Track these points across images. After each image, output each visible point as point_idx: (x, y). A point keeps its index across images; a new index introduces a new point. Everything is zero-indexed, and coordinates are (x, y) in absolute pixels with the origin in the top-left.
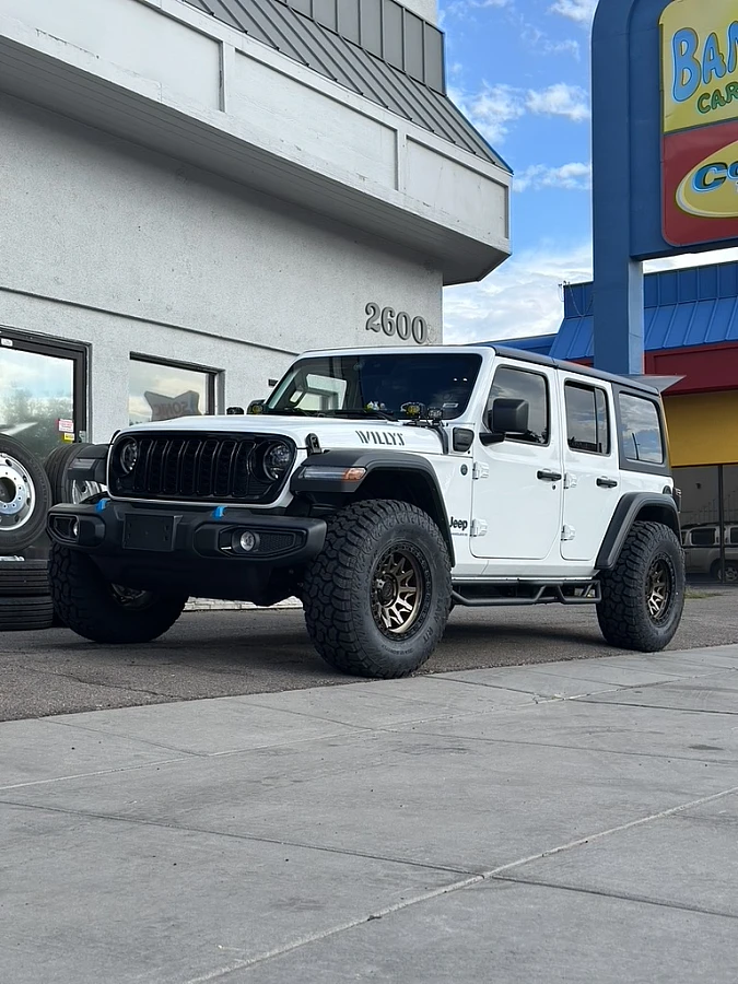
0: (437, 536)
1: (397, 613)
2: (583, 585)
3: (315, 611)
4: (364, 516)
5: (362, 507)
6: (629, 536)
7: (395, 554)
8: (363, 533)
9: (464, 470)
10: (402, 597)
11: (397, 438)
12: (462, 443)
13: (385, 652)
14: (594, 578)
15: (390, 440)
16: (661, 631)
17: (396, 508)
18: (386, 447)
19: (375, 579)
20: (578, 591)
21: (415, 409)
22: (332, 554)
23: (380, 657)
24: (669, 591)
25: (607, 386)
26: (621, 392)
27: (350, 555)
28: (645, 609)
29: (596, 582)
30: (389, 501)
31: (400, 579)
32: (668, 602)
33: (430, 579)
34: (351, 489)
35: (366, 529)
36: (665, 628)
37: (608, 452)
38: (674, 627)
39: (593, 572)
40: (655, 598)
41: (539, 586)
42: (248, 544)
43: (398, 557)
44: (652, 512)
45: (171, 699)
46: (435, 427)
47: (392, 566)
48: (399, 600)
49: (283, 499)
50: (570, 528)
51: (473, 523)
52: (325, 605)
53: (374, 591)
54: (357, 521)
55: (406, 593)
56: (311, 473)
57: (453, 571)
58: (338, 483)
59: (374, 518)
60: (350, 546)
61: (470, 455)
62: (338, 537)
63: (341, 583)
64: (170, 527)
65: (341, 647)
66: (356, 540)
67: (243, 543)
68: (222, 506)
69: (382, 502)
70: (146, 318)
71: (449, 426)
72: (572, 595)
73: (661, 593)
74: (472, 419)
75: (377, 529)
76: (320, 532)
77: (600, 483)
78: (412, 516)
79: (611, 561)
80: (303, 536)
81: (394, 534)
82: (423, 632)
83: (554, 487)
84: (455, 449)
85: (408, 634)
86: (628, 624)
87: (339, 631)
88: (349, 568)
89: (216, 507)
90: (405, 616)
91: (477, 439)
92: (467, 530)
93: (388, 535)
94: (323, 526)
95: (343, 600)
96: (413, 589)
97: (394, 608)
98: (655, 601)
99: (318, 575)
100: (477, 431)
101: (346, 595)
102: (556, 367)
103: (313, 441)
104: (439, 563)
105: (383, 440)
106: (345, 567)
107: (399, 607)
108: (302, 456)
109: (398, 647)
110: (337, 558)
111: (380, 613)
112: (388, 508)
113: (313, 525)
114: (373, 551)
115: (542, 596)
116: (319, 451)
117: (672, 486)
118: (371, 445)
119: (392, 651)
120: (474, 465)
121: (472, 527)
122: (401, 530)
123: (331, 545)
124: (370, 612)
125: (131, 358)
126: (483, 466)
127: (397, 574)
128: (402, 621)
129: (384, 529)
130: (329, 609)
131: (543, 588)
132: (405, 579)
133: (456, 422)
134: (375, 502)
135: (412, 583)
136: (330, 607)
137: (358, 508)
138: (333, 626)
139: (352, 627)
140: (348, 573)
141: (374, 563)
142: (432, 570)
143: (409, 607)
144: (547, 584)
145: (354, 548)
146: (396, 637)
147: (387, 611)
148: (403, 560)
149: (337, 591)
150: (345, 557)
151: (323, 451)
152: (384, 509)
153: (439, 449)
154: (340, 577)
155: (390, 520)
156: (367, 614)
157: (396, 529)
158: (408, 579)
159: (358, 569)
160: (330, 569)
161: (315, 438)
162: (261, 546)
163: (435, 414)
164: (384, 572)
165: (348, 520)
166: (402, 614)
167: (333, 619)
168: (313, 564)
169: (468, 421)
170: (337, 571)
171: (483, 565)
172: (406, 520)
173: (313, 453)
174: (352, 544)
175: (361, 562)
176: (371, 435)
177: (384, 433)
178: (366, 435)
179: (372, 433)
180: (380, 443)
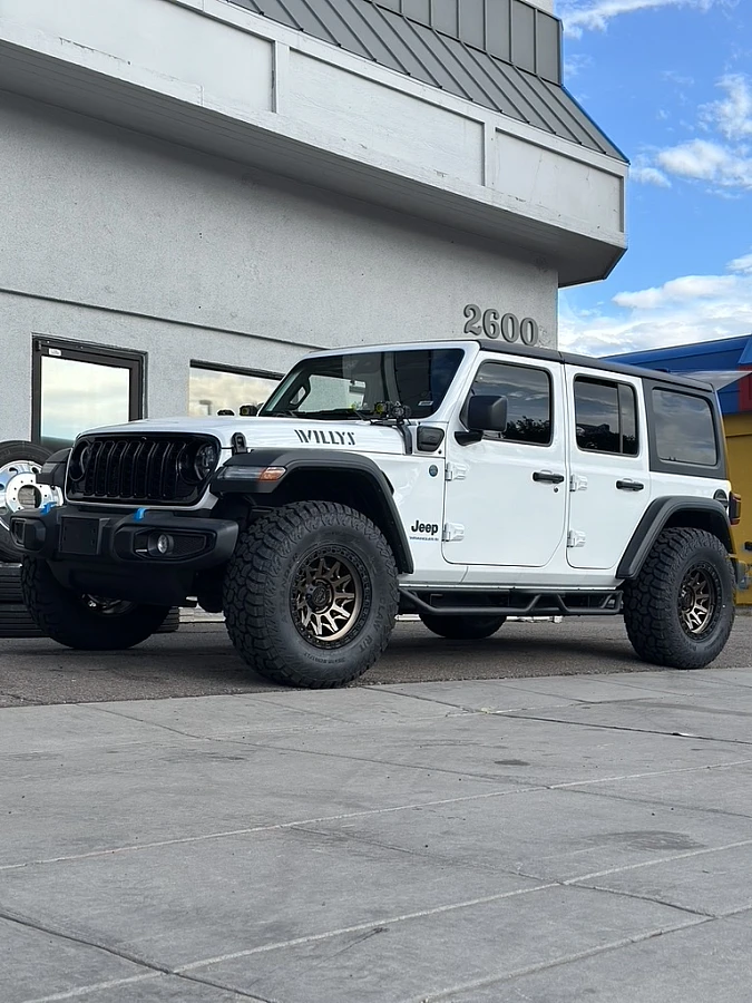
0: (376, 539)
1: (332, 620)
4: (286, 518)
5: (288, 508)
7: (325, 557)
8: (279, 535)
9: (433, 471)
10: (339, 603)
11: (346, 438)
12: (429, 442)
13: (308, 661)
14: (618, 588)
15: (337, 439)
16: (700, 647)
17: (323, 510)
18: (331, 446)
22: (248, 558)
23: (302, 665)
24: (714, 604)
25: (637, 383)
26: (657, 388)
27: (263, 558)
29: (622, 592)
30: (316, 502)
31: (335, 584)
32: (713, 616)
33: (370, 584)
34: (267, 489)
35: (284, 532)
36: (707, 644)
37: (635, 452)
38: (718, 643)
39: (615, 582)
40: (697, 611)
41: (532, 596)
42: (164, 547)
43: (330, 561)
44: (689, 517)
45: (28, 702)
46: (400, 427)
47: (324, 571)
48: (334, 607)
49: (207, 501)
50: (578, 535)
51: (445, 527)
52: (239, 610)
53: (295, 596)
54: (277, 523)
55: (343, 600)
56: (230, 474)
57: (406, 582)
58: (253, 483)
59: (295, 520)
60: (265, 549)
61: (441, 455)
62: (256, 539)
63: (254, 587)
64: (96, 531)
65: (258, 654)
66: (272, 542)
67: (160, 545)
68: (142, 509)
69: (309, 504)
70: (207, 325)
71: (414, 424)
73: (705, 605)
74: (447, 416)
75: (297, 532)
76: (230, 535)
77: (621, 485)
79: (633, 571)
80: (210, 536)
81: (319, 536)
82: (360, 640)
83: (556, 490)
84: (420, 449)
85: (341, 642)
86: (656, 639)
87: (253, 638)
88: (262, 572)
89: (135, 510)
90: (341, 624)
91: (449, 440)
92: (439, 535)
93: (312, 538)
95: (255, 606)
96: (351, 596)
97: (327, 615)
98: (697, 616)
99: (234, 579)
100: (451, 430)
101: (258, 600)
102: (563, 362)
103: (240, 440)
104: (379, 568)
105: (328, 438)
106: (258, 570)
107: (334, 613)
108: (226, 455)
109: (326, 656)
110: (251, 562)
111: (305, 622)
112: (313, 510)
113: (221, 527)
114: (290, 555)
115: (537, 605)
116: (245, 451)
117: (728, 490)
118: (312, 444)
119: (319, 660)
120: (447, 466)
121: (444, 532)
122: (328, 533)
123: (249, 547)
124: (289, 619)
125: (191, 366)
126: (458, 467)
127: (332, 579)
128: (336, 629)
129: (306, 531)
130: (243, 615)
131: (537, 597)
132: (342, 585)
133: (427, 422)
134: (303, 503)
135: (350, 589)
136: (243, 612)
137: (283, 510)
138: (247, 632)
139: (266, 634)
140: (261, 578)
141: (294, 567)
142: (372, 575)
143: (347, 614)
144: (543, 594)
145: (269, 551)
146: (324, 646)
147: (318, 617)
148: (337, 565)
149: (249, 595)
150: (258, 560)
151: (249, 451)
152: (308, 511)
153: (400, 447)
154: (253, 581)
155: (314, 523)
156: (284, 620)
157: (322, 531)
158: (345, 585)
159: (273, 573)
160: (244, 573)
161: (242, 437)
162: (175, 548)
163: (399, 412)
164: (314, 577)
165: (270, 522)
166: (337, 621)
167: (247, 625)
168: (231, 567)
169: (441, 419)
170: (250, 575)
171: (462, 572)
172: (335, 522)
173: (237, 453)
174: (268, 547)
175: (276, 565)
176: (313, 434)
177: (331, 433)
178: (307, 434)
179: (315, 432)
180: (324, 442)
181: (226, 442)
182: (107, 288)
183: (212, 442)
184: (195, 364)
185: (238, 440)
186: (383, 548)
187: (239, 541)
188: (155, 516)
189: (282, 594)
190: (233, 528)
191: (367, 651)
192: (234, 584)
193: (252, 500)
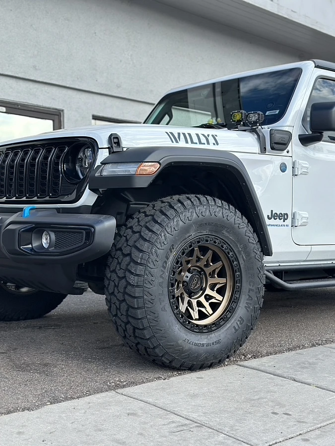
1: (206, 304)
4: (161, 211)
5: (163, 202)
7: (200, 247)
8: (156, 228)
9: (283, 168)
10: (212, 289)
11: (211, 139)
12: (279, 144)
13: (187, 347)
15: (203, 140)
17: (196, 202)
18: (198, 146)
19: (174, 273)
21: (237, 116)
22: (127, 251)
23: (182, 351)
27: (141, 251)
31: (208, 271)
33: (239, 270)
34: (142, 184)
35: (160, 224)
42: (48, 243)
43: (204, 250)
46: (253, 131)
47: (198, 259)
48: (208, 291)
49: (88, 198)
51: (294, 215)
52: (121, 302)
54: (153, 216)
55: (215, 285)
56: (108, 171)
57: (269, 262)
58: (129, 178)
59: (170, 213)
60: (141, 241)
61: (289, 154)
62: (134, 232)
63: (133, 280)
65: (139, 343)
66: (148, 235)
67: (44, 241)
68: (27, 207)
69: (182, 197)
70: (102, 92)
71: (266, 129)
75: (173, 224)
76: (108, 230)
78: (217, 210)
81: (194, 228)
82: (233, 322)
84: (272, 148)
85: (217, 325)
87: (135, 329)
88: (141, 264)
89: (21, 209)
90: (214, 307)
91: (295, 139)
92: (289, 221)
93: (186, 229)
95: (135, 297)
96: (223, 280)
97: (202, 299)
99: (114, 271)
100: (296, 133)
101: (138, 292)
103: (116, 140)
104: (248, 254)
105: (195, 140)
106: (136, 263)
107: (208, 298)
110: (129, 255)
111: (183, 308)
112: (187, 203)
114: (167, 246)
116: (120, 150)
118: (182, 144)
119: (196, 345)
120: (294, 163)
121: (293, 218)
122: (201, 224)
124: (169, 309)
125: (93, 119)
126: (302, 164)
127: (205, 266)
128: (211, 312)
129: (181, 223)
130: (124, 306)
132: (214, 271)
133: (275, 126)
134: (176, 197)
135: (222, 274)
136: (124, 304)
137: (158, 204)
138: (128, 322)
139: (146, 324)
140: (140, 270)
141: (171, 258)
142: (241, 261)
143: (220, 298)
145: (147, 244)
146: (201, 330)
147: (194, 302)
148: (210, 254)
149: (129, 287)
150: (137, 253)
151: (125, 150)
152: (182, 204)
153: (256, 148)
154: (132, 273)
155: (188, 214)
156: (164, 309)
157: (195, 223)
158: (217, 271)
159: (151, 265)
160: (123, 265)
161: (117, 138)
162: (57, 244)
163: (253, 117)
164: (189, 266)
165: (146, 216)
166: (211, 305)
167: (127, 315)
168: (111, 260)
169: (288, 124)
170: (129, 267)
171: (307, 252)
172: (208, 213)
173: (114, 152)
174: (145, 240)
175: (154, 257)
176: (182, 136)
177: (197, 135)
178: (176, 136)
179: (184, 134)
180: (192, 142)
181: (103, 142)
182: (34, 67)
183: (91, 144)
184: (96, 118)
185: (114, 140)
186: (251, 235)
187: (118, 235)
188: (40, 214)
189: (160, 284)
190: (110, 223)
191: (240, 331)
192: (114, 276)
193: (129, 196)
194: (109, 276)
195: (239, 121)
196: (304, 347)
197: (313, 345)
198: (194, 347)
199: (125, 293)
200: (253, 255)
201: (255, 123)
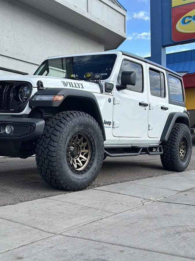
0: (97, 127)
1: (80, 161)
2: (156, 147)
3: (41, 162)
4: (64, 118)
5: (63, 114)
6: (173, 129)
7: (78, 135)
8: (62, 125)
9: (110, 101)
10: (82, 154)
11: (80, 85)
12: (108, 89)
13: (73, 180)
14: (160, 145)
15: (77, 86)
16: (184, 164)
17: (78, 114)
18: (75, 88)
19: (69, 146)
20: (154, 150)
21: (89, 75)
22: (48, 135)
23: (71, 182)
24: (186, 149)
25: (164, 72)
26: (169, 74)
27: (56, 136)
28: (179, 156)
29: (161, 146)
30: (76, 111)
31: (81, 146)
32: (186, 153)
33: (95, 146)
34: (56, 105)
35: (64, 124)
36: (185, 163)
37: (165, 96)
38: (188, 163)
39: (160, 142)
40: (181, 152)
41: (140, 148)
42: (8, 131)
43: (80, 137)
44: (181, 120)
46: (97, 83)
47: (77, 140)
49: (27, 110)
50: (152, 125)
51: (114, 123)
52: (45, 159)
53: (68, 152)
54: (60, 120)
55: (84, 153)
56: (38, 98)
57: (105, 142)
58: (50, 102)
59: (68, 119)
60: (56, 131)
61: (112, 94)
62: (51, 127)
63: (52, 149)
65: (52, 178)
66: (59, 128)
67: (6, 130)
69: (72, 112)
71: (103, 82)
72: (152, 151)
73: (183, 150)
74: (113, 79)
75: (69, 124)
76: (41, 125)
77: (162, 108)
78: (87, 118)
79: (166, 138)
80: (32, 126)
81: (77, 126)
82: (92, 170)
83: (145, 109)
84: (106, 91)
85: (85, 171)
86: (172, 162)
87: (51, 171)
88: (56, 142)
91: (115, 88)
92: (111, 126)
93: (74, 127)
94: (43, 122)
95: (53, 157)
96: (87, 151)
97: (78, 159)
99: (42, 145)
100: (115, 84)
101: (54, 154)
102: (146, 62)
103: (41, 84)
104: (98, 139)
105: (74, 86)
106: (54, 141)
107: (81, 158)
108: (35, 90)
109: (80, 177)
110: (50, 137)
111: (71, 162)
112: (75, 114)
113: (37, 122)
114: (67, 134)
115: (141, 152)
116: (43, 88)
117: (186, 111)
118: (68, 87)
119: (77, 179)
120: (114, 99)
121: (113, 124)
122: (81, 125)
123: (48, 131)
124: (66, 162)
126: (117, 99)
127: (80, 144)
128: (82, 165)
129: (72, 123)
130: (47, 161)
131: (141, 149)
132: (83, 146)
133: (107, 81)
134: (69, 112)
135: (86, 148)
136: (47, 160)
137: (60, 114)
138: (49, 168)
139: (57, 169)
140: (55, 144)
141: (68, 139)
142: (95, 142)
143: (85, 158)
144: (143, 147)
145: (58, 132)
146: (81, 172)
147: (75, 160)
148: (82, 138)
149: (50, 152)
150: (54, 137)
151: (45, 88)
152: (73, 115)
153: (99, 91)
154: (52, 146)
155: (75, 120)
156: (65, 163)
157: (78, 124)
158: (85, 146)
159: (60, 142)
160: (47, 142)
161: (41, 83)
162: (14, 132)
163: (97, 76)
164: (73, 143)
165: (56, 120)
166: (82, 162)
167: (48, 165)
168: (39, 140)
169: (112, 80)
170: (50, 143)
171: (118, 140)
172: (83, 120)
173: (40, 89)
174: (57, 131)
175: (61, 139)
176: (68, 83)
177: (74, 83)
178: (66, 83)
179: (69, 82)
180: (73, 87)
181: (35, 85)
183: (28, 85)
186: (100, 130)
188: (4, 117)
189: (64, 151)
190: (41, 123)
191: (94, 173)
193: (43, 110)
194: (38, 147)
195: (90, 77)
196: (117, 183)
197: (121, 182)
198: (76, 180)
199: (48, 155)
200: (100, 139)
201: (98, 79)
